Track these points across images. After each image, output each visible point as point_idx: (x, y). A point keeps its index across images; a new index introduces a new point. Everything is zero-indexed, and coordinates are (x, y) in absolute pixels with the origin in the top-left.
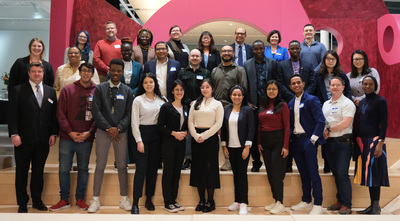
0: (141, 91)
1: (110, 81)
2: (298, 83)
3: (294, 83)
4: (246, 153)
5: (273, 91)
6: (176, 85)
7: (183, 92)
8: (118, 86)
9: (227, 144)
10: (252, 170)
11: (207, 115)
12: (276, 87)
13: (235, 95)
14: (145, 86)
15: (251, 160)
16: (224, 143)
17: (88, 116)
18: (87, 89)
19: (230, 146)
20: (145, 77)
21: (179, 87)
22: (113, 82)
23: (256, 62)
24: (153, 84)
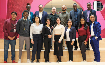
0: (34, 22)
1: (24, 18)
2: (93, 17)
3: (91, 18)
4: (72, 43)
5: (83, 21)
6: (47, 20)
7: (50, 22)
8: (26, 20)
9: (66, 40)
10: (74, 50)
11: (58, 30)
12: (84, 20)
13: (69, 23)
14: (36, 20)
15: (74, 46)
16: (65, 40)
17: (15, 31)
18: (14, 21)
19: (67, 41)
20: (36, 17)
21: (48, 20)
22: (25, 18)
23: (74, 11)
24: (38, 20)
